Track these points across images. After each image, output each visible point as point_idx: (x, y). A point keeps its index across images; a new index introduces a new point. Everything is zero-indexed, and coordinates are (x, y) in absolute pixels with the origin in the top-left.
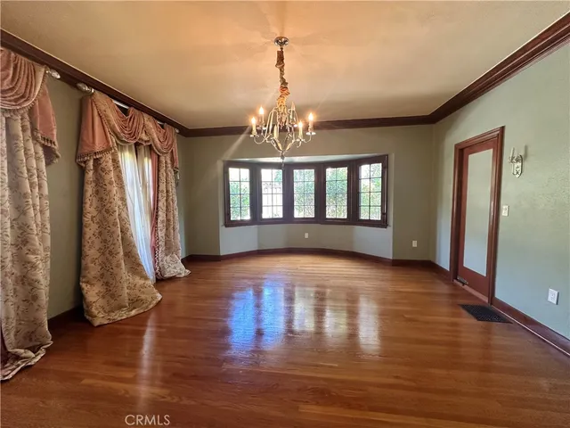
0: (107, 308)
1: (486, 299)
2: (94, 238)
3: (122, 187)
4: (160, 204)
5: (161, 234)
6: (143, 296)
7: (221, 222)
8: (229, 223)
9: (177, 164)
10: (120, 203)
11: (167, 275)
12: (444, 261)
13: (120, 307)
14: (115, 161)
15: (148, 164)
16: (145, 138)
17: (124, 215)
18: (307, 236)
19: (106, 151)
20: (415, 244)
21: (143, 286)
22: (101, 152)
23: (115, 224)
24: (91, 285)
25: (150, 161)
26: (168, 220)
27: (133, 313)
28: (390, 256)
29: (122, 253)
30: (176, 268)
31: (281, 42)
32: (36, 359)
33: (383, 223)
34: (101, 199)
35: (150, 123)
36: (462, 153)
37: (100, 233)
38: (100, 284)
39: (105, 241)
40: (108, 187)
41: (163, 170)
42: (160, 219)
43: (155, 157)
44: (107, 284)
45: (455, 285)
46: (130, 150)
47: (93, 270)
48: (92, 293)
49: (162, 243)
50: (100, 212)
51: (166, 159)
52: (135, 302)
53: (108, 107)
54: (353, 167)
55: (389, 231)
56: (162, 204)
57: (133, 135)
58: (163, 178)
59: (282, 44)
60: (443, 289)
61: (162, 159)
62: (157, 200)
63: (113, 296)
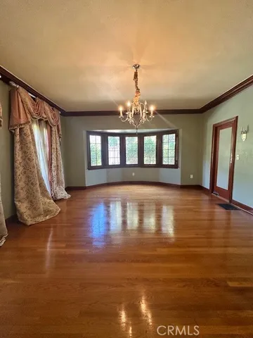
0: (32, 216)
1: (228, 201)
2: (21, 175)
3: (34, 145)
4: (53, 156)
5: (54, 174)
6: (51, 209)
7: (86, 167)
8: (90, 168)
9: (60, 133)
10: (35, 154)
11: (59, 198)
12: (207, 185)
13: (39, 215)
14: (31, 130)
15: (45, 132)
16: (45, 116)
18: (133, 174)
19: (26, 123)
20: (192, 177)
22: (24, 124)
23: (34, 167)
24: (22, 202)
25: (47, 130)
26: (58, 166)
27: (48, 217)
28: (179, 184)
29: (38, 184)
30: (63, 194)
31: (137, 67)
32: (2, 243)
33: (175, 166)
34: (25, 152)
35: (47, 107)
36: (217, 129)
37: (25, 173)
38: (26, 202)
39: (28, 177)
40: (29, 145)
41: (54, 136)
42: (53, 165)
43: (49, 128)
44: (31, 201)
45: (212, 196)
46: (36, 123)
47: (22, 194)
48: (23, 207)
49: (55, 179)
50: (24, 159)
51: (54, 129)
52: (47, 212)
53: (26, 97)
54: (160, 136)
55: (179, 170)
56: (54, 156)
57: (39, 114)
58: (54, 141)
59: (136, 68)
60: (206, 198)
61: (53, 129)
62: (51, 154)
63: (35, 209)
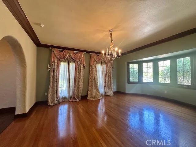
0: (90, 97)
7: (126, 82)
8: (129, 82)
9: (113, 65)
10: (96, 75)
13: (92, 97)
14: (95, 67)
15: (104, 66)
16: (103, 60)
17: (96, 78)
21: (98, 94)
22: (92, 65)
24: (89, 91)
25: (105, 65)
26: (109, 80)
29: (94, 86)
30: (110, 93)
32: (78, 100)
39: (92, 83)
40: (93, 72)
41: (108, 67)
42: (106, 80)
44: (91, 92)
46: (100, 64)
48: (89, 93)
51: (109, 64)
52: (95, 97)
58: (108, 69)
62: (106, 75)
63: (92, 94)
